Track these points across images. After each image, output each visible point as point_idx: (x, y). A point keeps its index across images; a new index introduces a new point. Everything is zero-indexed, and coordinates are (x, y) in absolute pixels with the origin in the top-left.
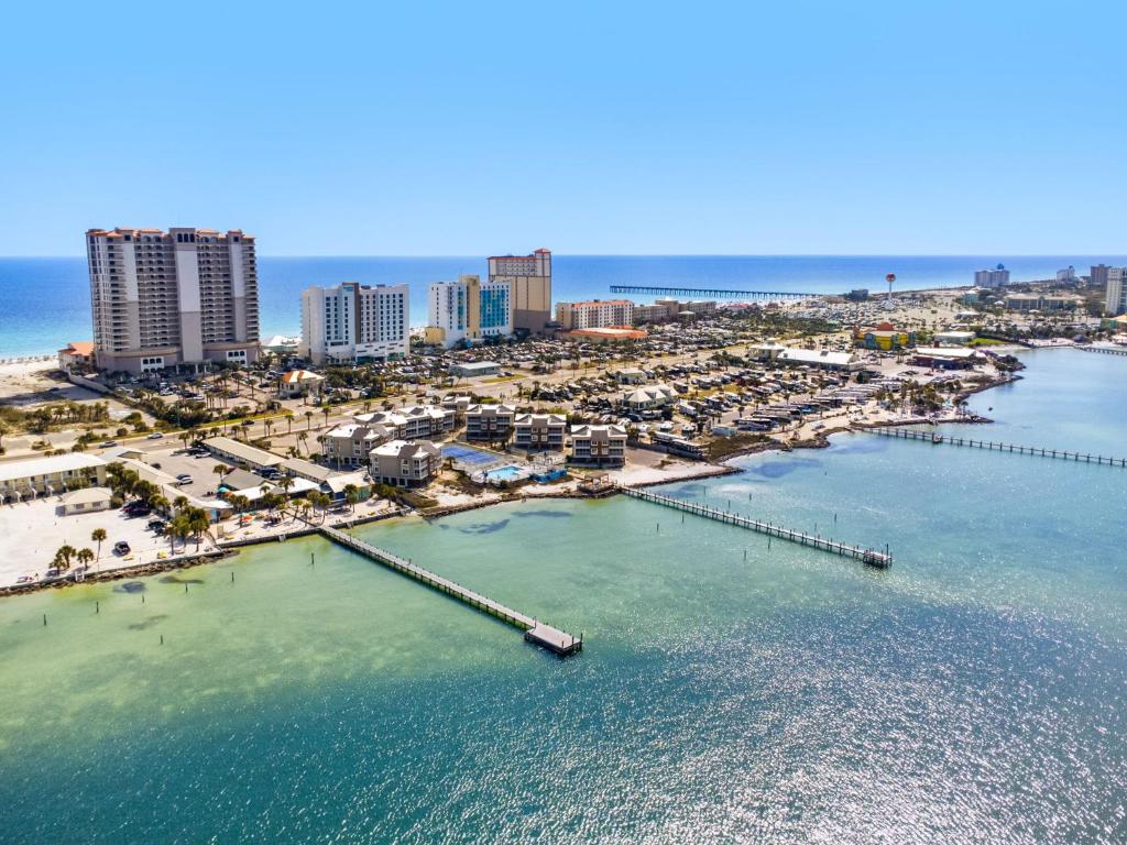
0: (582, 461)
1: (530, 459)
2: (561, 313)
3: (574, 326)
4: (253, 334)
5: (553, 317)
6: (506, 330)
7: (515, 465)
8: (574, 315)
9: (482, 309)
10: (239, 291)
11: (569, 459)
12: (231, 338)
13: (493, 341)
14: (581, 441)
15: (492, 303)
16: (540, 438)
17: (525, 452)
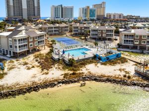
0: (127, 47)
1: (96, 44)
2: (107, 15)
3: (110, 18)
4: (39, 14)
5: (105, 16)
6: (95, 18)
7: (87, 47)
8: (110, 16)
9: (90, 13)
10: (36, 5)
11: (119, 46)
12: (34, 15)
13: (92, 20)
14: (127, 36)
15: (92, 12)
16: (102, 35)
17: (94, 41)
